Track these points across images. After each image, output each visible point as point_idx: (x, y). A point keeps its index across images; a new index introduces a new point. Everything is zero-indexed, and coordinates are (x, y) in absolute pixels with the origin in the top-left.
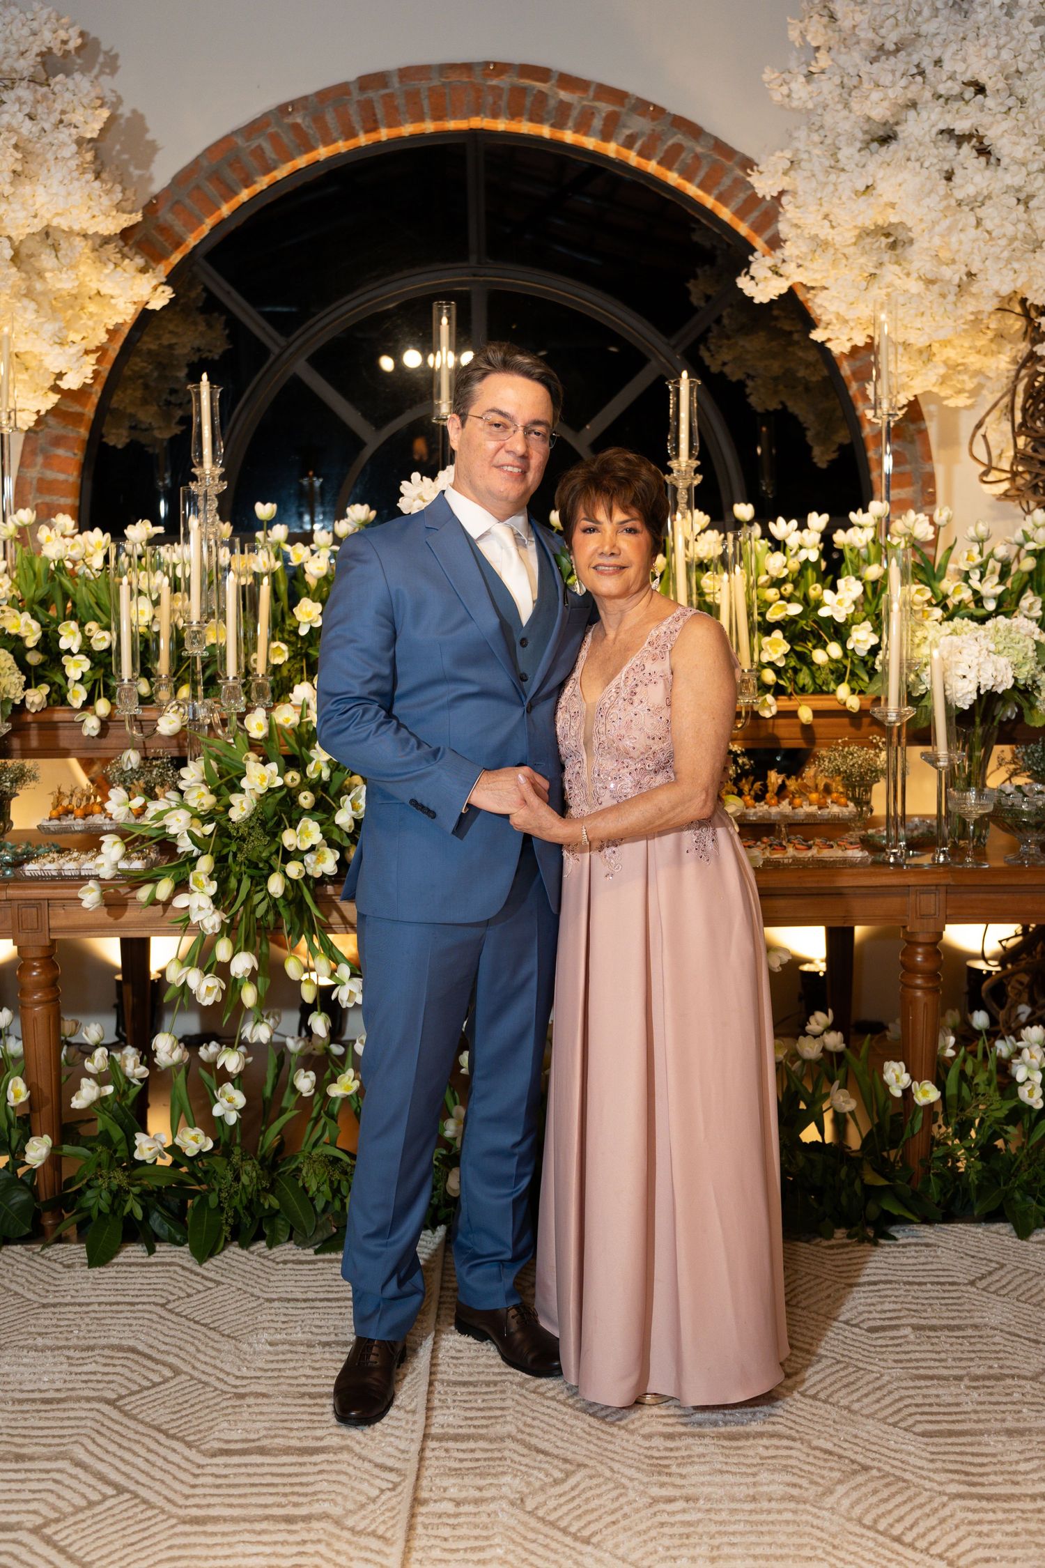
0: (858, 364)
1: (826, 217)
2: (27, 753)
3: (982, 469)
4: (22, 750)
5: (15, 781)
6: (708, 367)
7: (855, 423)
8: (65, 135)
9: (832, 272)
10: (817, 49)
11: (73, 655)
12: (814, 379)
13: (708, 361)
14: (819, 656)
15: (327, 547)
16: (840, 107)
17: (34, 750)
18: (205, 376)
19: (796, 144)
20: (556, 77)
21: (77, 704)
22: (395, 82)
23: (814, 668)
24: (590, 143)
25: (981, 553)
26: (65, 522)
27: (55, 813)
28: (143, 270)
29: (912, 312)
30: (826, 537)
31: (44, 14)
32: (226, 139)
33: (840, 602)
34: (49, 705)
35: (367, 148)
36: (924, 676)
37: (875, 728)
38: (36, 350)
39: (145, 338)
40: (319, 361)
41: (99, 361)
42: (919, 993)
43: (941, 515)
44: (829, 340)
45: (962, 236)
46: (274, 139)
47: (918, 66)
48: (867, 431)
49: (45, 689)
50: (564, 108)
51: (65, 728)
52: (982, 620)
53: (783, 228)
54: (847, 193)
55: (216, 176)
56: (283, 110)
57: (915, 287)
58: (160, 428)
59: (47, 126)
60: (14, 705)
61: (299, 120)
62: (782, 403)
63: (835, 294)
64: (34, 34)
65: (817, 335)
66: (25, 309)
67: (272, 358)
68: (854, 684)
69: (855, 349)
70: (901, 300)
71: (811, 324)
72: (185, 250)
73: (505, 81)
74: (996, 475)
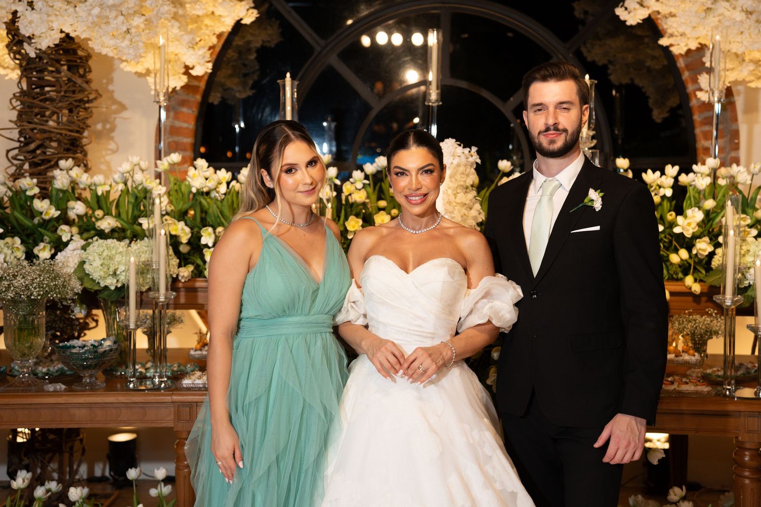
0: (690, 59)
2: (177, 306)
4: (174, 304)
5: (169, 324)
6: (585, 58)
7: (685, 98)
9: (683, 6)
11: (209, 248)
12: (657, 67)
13: (585, 54)
14: (674, 258)
15: (360, 181)
17: (183, 304)
18: (288, 75)
23: (668, 264)
26: (201, 163)
27: (198, 346)
29: (735, 32)
30: (676, 179)
33: (689, 224)
34: (192, 277)
36: (748, 276)
37: (709, 304)
38: (177, 52)
39: (237, 38)
41: (211, 54)
42: (747, 481)
43: (754, 167)
44: (671, 45)
48: (693, 103)
49: (191, 268)
51: (202, 291)
57: (739, 16)
58: (240, 92)
60: (173, 278)
62: (632, 80)
63: (683, 21)
65: (663, 42)
66: (173, 26)
67: (316, 53)
68: (695, 275)
69: (689, 51)
70: (727, 23)
71: (659, 34)
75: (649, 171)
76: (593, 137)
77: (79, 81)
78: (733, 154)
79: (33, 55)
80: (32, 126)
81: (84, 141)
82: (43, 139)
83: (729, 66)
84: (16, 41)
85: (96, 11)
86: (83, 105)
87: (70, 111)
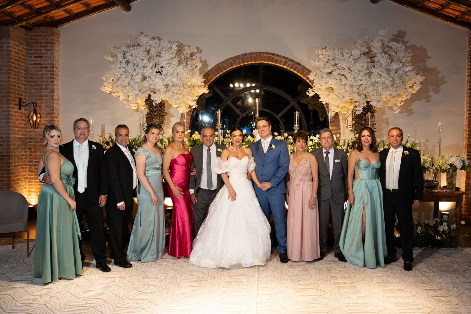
1: (321, 85)
3: (347, 126)
8: (197, 69)
10: (320, 54)
12: (320, 106)
16: (323, 68)
19: (316, 72)
20: (276, 55)
22: (248, 55)
24: (281, 66)
25: (344, 142)
28: (204, 87)
32: (218, 64)
35: (242, 65)
40: (232, 102)
43: (338, 135)
44: (322, 101)
45: (342, 91)
46: (227, 64)
47: (336, 63)
50: (277, 60)
53: (314, 84)
54: (324, 83)
55: (216, 70)
56: (228, 59)
57: (335, 96)
59: (194, 68)
61: (231, 61)
64: (190, 50)
65: (320, 100)
67: (224, 101)
69: (326, 103)
70: (333, 98)
71: (320, 98)
72: (210, 82)
73: (267, 55)
74: (349, 127)
75: (312, 136)
76: (298, 127)
78: (339, 131)
79: (155, 105)
80: (151, 122)
81: (163, 126)
83: (335, 108)
84: (149, 101)
85: (172, 94)
86: (163, 117)
87: (159, 118)
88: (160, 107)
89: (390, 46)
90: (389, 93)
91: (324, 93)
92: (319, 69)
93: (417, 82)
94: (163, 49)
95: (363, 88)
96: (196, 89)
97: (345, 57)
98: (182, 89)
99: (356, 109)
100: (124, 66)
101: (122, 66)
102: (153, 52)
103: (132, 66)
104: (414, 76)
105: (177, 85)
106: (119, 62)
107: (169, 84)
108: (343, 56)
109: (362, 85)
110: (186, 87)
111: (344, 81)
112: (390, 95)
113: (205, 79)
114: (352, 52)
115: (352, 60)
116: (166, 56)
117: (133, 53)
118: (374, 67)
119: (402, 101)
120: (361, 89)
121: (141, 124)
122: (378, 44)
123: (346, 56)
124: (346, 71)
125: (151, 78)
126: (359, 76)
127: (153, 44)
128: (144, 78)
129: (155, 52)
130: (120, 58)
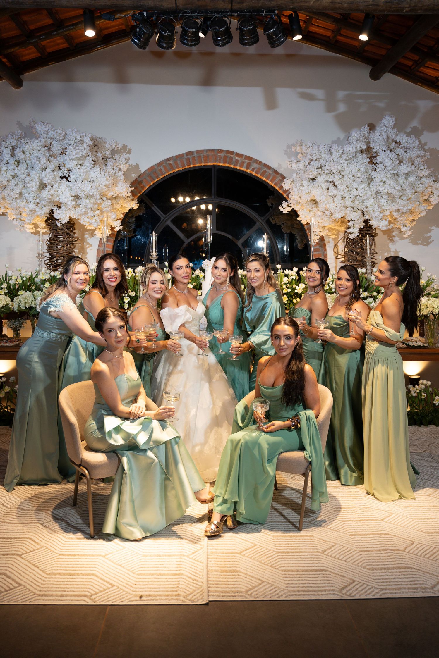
0: (308, 227)
1: (300, 197)
3: (337, 255)
7: (308, 241)
8: (121, 173)
10: (299, 153)
12: (298, 227)
14: (295, 301)
16: (303, 172)
18: (154, 232)
19: (293, 177)
20: (235, 154)
21: (126, 308)
22: (195, 154)
24: (243, 169)
28: (133, 200)
30: (298, 273)
31: (114, 142)
32: (152, 167)
33: (300, 289)
35: (187, 169)
39: (130, 214)
40: (173, 221)
44: (301, 221)
45: (330, 204)
46: (165, 167)
47: (321, 165)
50: (237, 161)
52: (330, 293)
53: (290, 196)
54: (304, 193)
55: (150, 176)
56: (167, 160)
57: (320, 213)
59: (117, 172)
61: (171, 162)
65: (299, 219)
67: (161, 220)
69: (308, 224)
71: (298, 216)
72: (141, 193)
73: (222, 154)
74: (339, 257)
75: (287, 270)
77: (72, 234)
79: (59, 226)
82: (59, 257)
83: (319, 230)
84: (51, 219)
85: (84, 210)
86: (72, 243)
87: (67, 245)
88: (68, 229)
89: (398, 141)
90: (396, 209)
91: (304, 208)
92: (297, 174)
93: (435, 192)
94: (70, 144)
95: (360, 201)
96: (121, 202)
97: (334, 156)
98: (99, 201)
99: (349, 231)
100: (13, 167)
101: (9, 168)
102: (56, 147)
103: (25, 168)
104: (431, 185)
105: (92, 196)
106: (4, 162)
107: (80, 195)
108: (331, 154)
109: (358, 197)
110: (105, 199)
111: (333, 191)
112: (398, 211)
113: (133, 189)
114: (345, 149)
115: (344, 161)
116: (74, 153)
117: (26, 148)
118: (375, 170)
119: (414, 220)
120: (357, 202)
121: (39, 255)
122: (381, 138)
123: (336, 155)
124: (336, 176)
125: (52, 186)
126: (354, 183)
127: (56, 136)
128: (43, 186)
129: (59, 148)
130: (7, 156)
